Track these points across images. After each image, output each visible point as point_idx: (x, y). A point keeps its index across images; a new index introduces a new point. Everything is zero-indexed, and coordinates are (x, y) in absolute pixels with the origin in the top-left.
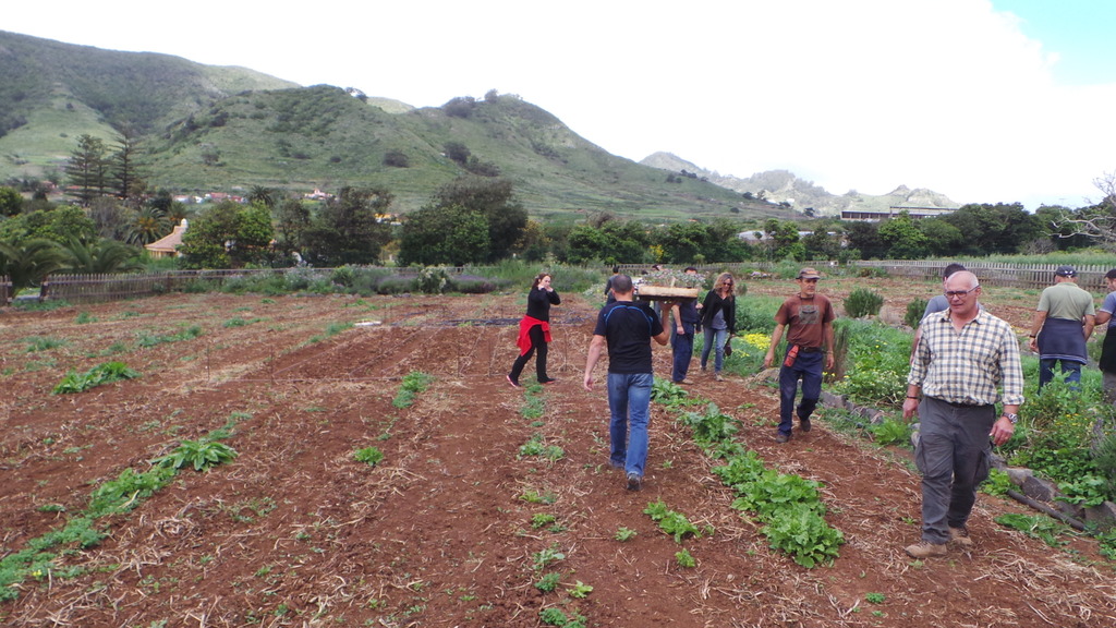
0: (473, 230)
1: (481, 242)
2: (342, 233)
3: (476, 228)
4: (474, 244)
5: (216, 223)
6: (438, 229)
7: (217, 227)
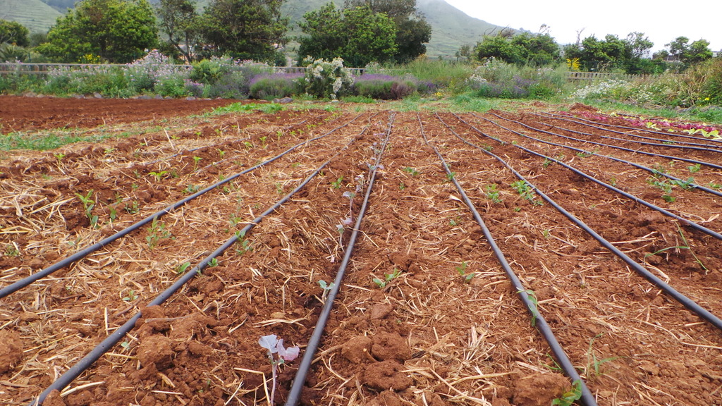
0: (378, 32)
1: (387, 47)
2: (230, 31)
3: (382, 31)
4: (380, 49)
5: (88, 18)
6: (339, 31)
7: (87, 22)
